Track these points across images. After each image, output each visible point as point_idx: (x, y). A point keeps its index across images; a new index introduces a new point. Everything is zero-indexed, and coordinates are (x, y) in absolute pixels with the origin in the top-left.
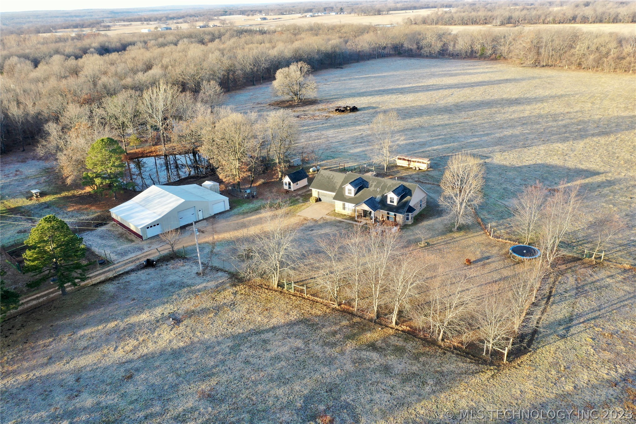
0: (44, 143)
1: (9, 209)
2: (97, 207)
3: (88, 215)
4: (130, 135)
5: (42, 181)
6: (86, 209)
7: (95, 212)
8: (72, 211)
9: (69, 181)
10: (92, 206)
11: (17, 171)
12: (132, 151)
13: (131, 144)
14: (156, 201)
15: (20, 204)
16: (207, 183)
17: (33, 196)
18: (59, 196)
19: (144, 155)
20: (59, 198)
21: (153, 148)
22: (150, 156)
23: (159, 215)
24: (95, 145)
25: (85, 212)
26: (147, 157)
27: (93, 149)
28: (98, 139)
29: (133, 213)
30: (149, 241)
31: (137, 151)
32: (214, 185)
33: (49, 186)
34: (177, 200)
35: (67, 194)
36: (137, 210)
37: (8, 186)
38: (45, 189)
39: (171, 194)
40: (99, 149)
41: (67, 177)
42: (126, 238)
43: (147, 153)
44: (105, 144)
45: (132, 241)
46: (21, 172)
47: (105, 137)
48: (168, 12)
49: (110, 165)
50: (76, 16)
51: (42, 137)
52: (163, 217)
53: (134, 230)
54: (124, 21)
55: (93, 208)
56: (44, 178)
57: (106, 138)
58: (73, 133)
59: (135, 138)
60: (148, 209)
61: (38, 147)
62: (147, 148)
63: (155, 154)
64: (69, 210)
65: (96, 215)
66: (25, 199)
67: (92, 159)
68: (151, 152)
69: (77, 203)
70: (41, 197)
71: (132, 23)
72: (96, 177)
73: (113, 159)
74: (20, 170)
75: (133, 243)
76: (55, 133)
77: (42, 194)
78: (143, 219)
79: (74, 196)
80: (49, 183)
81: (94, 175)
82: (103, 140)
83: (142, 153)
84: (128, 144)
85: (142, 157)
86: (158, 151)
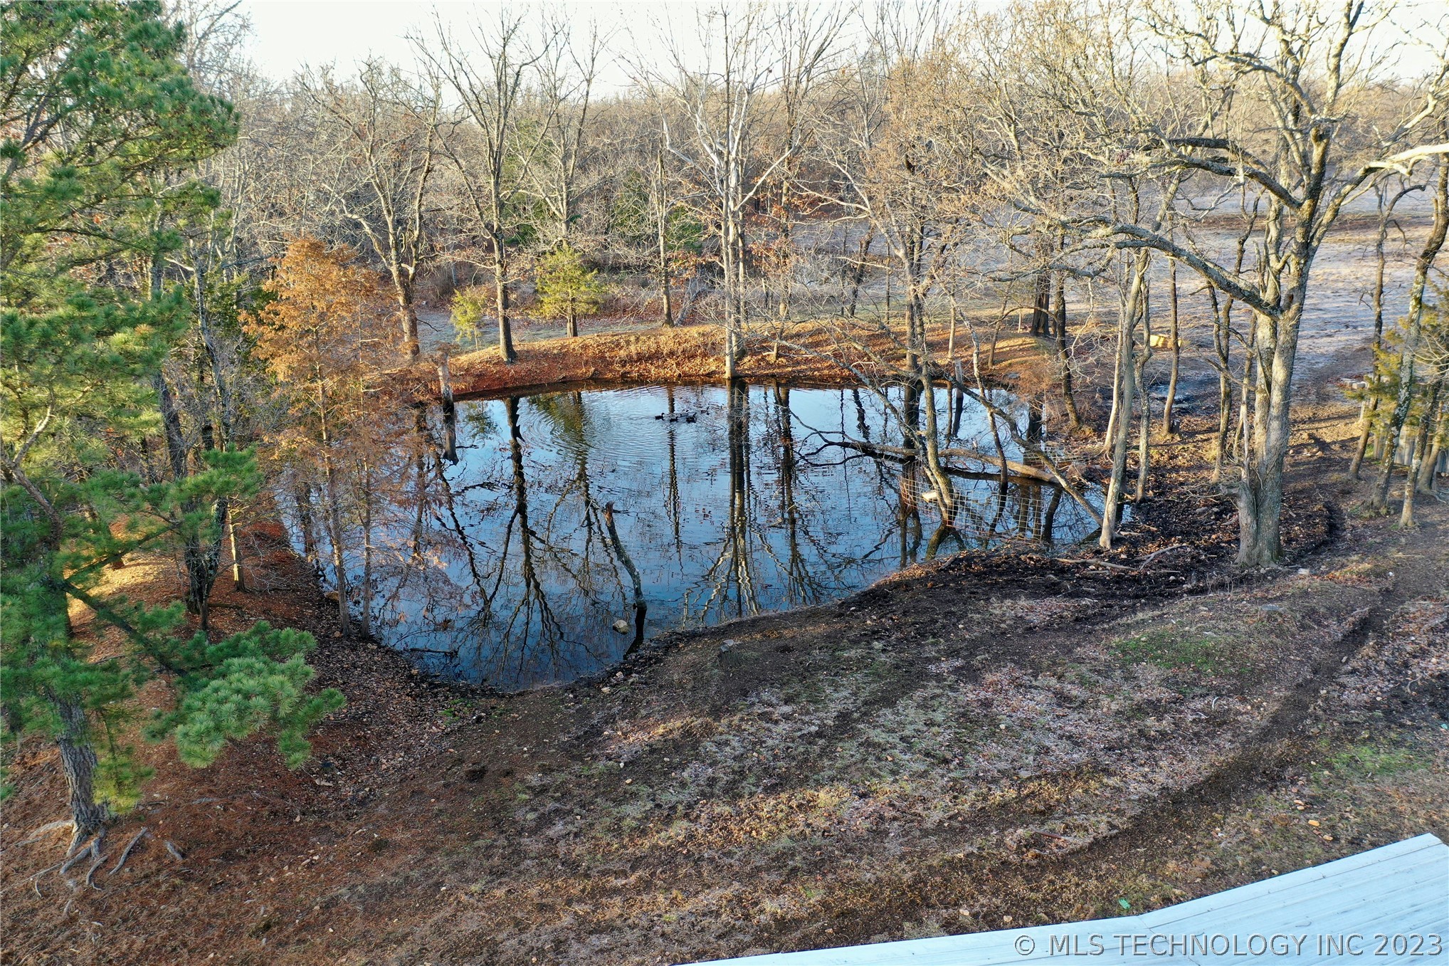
19: (606, 372)
21: (667, 338)
22: (642, 382)
26: (624, 382)
31: (574, 343)
43: (629, 360)
63: (672, 370)
68: (654, 356)
83: (600, 360)
85: (597, 382)
86: (694, 356)
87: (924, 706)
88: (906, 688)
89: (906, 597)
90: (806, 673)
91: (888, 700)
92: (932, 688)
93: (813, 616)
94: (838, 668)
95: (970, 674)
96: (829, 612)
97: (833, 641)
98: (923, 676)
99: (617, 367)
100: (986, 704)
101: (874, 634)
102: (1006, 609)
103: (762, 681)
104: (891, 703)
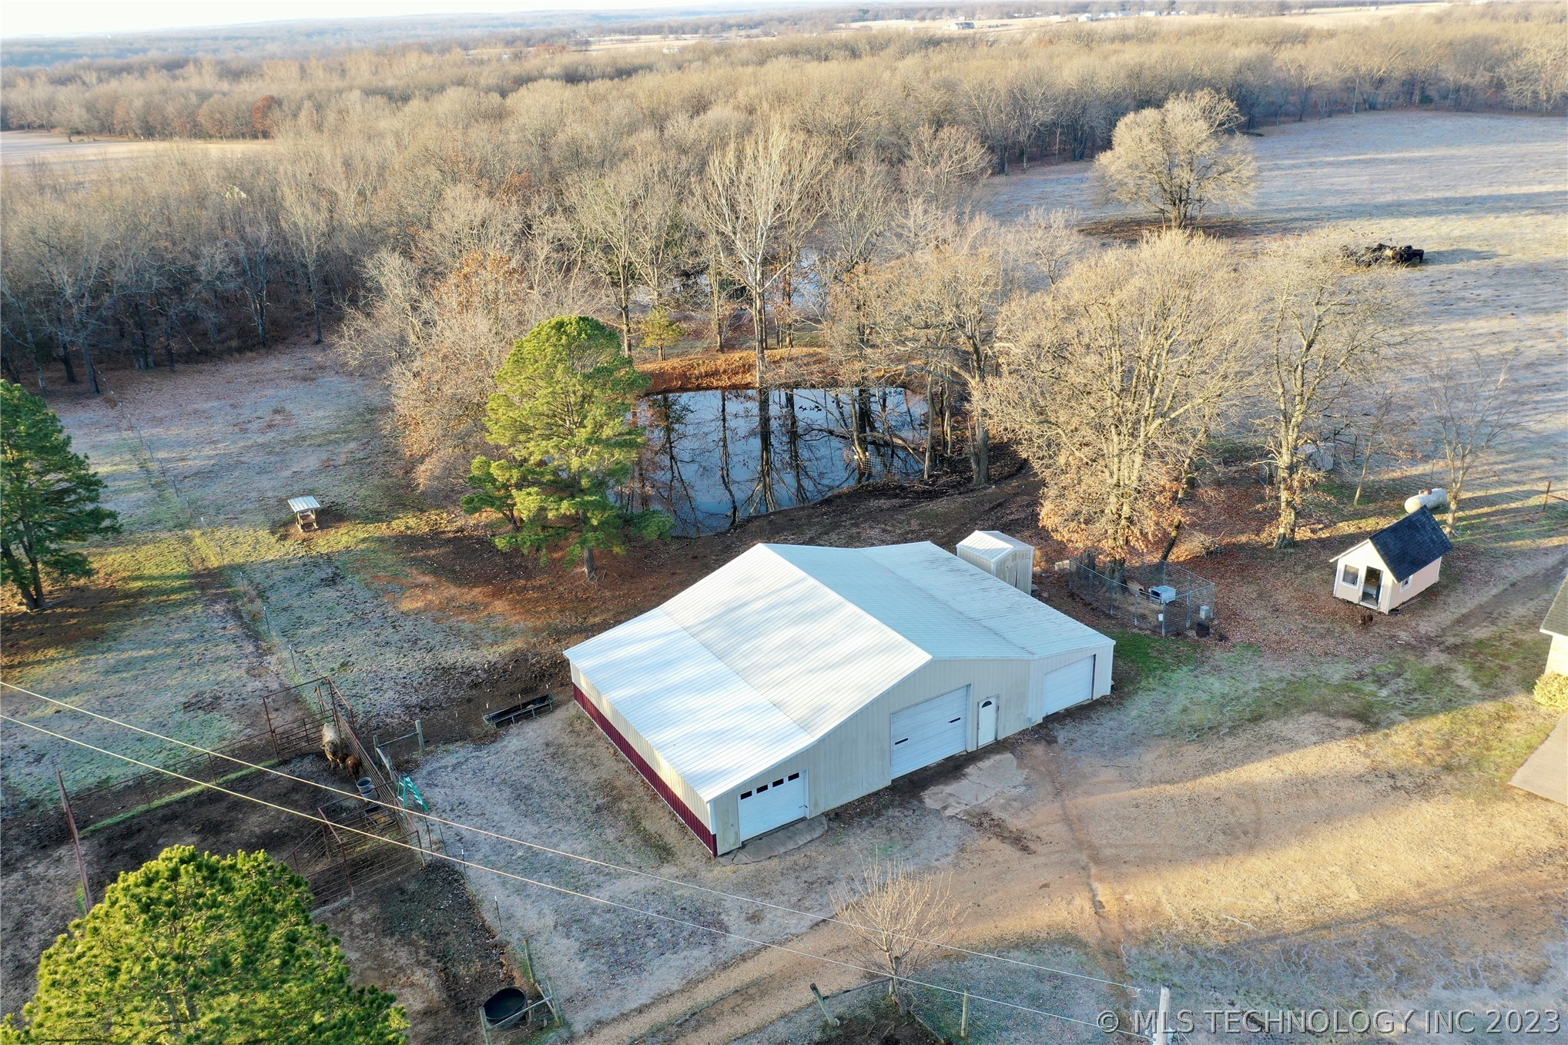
0: (363, 322)
1: (197, 575)
2: (514, 603)
3: (475, 647)
4: (644, 308)
5: (341, 460)
6: (473, 607)
7: (507, 633)
8: (419, 612)
9: (423, 476)
10: (497, 594)
11: (276, 412)
12: (649, 367)
13: (649, 342)
14: (780, 637)
15: (238, 555)
16: (981, 542)
17: (293, 521)
18: (382, 530)
19: (688, 383)
20: (381, 540)
21: (721, 361)
22: (708, 388)
23: (804, 726)
24: (528, 347)
25: (467, 626)
26: (699, 388)
27: (519, 361)
28: (542, 320)
29: (669, 691)
30: (746, 867)
31: (667, 365)
32: (1014, 556)
33: (362, 478)
34: (888, 649)
35: (412, 522)
36: (689, 672)
37: (230, 468)
38: (342, 492)
39: (851, 608)
40: (542, 366)
41: (422, 459)
42: (634, 822)
43: (700, 376)
44: (569, 345)
45: (664, 853)
46: (289, 416)
47: (570, 314)
48: (724, 15)
49: (582, 434)
50: (515, 25)
51: (353, 301)
52: (822, 740)
53: (678, 791)
54: (622, 32)
55: (500, 606)
56: (352, 445)
57: (575, 315)
58: (449, 293)
59: (664, 322)
60: (742, 674)
61: (341, 337)
62: (699, 359)
63: (725, 382)
64: (407, 605)
65: (507, 647)
66: (264, 534)
67: (510, 405)
68: (715, 373)
69: (443, 571)
70: (321, 528)
71: (642, 37)
72: (519, 486)
73: (596, 412)
74: (289, 407)
75: (668, 870)
76: (399, 291)
77: (329, 516)
78: (719, 737)
79: (435, 536)
80: (361, 467)
81: (516, 474)
82: (560, 326)
83: (683, 376)
84: (640, 339)
85: (683, 389)
86: (738, 373)
87: (838, 534)
88: (833, 530)
89: (839, 501)
90: (798, 527)
91: (827, 533)
92: (842, 529)
93: (803, 509)
94: (810, 524)
95: (856, 525)
96: (809, 507)
97: (810, 516)
98: (840, 526)
99: (693, 380)
100: (859, 533)
101: (825, 514)
102: (874, 503)
103: (784, 529)
104: (827, 534)
